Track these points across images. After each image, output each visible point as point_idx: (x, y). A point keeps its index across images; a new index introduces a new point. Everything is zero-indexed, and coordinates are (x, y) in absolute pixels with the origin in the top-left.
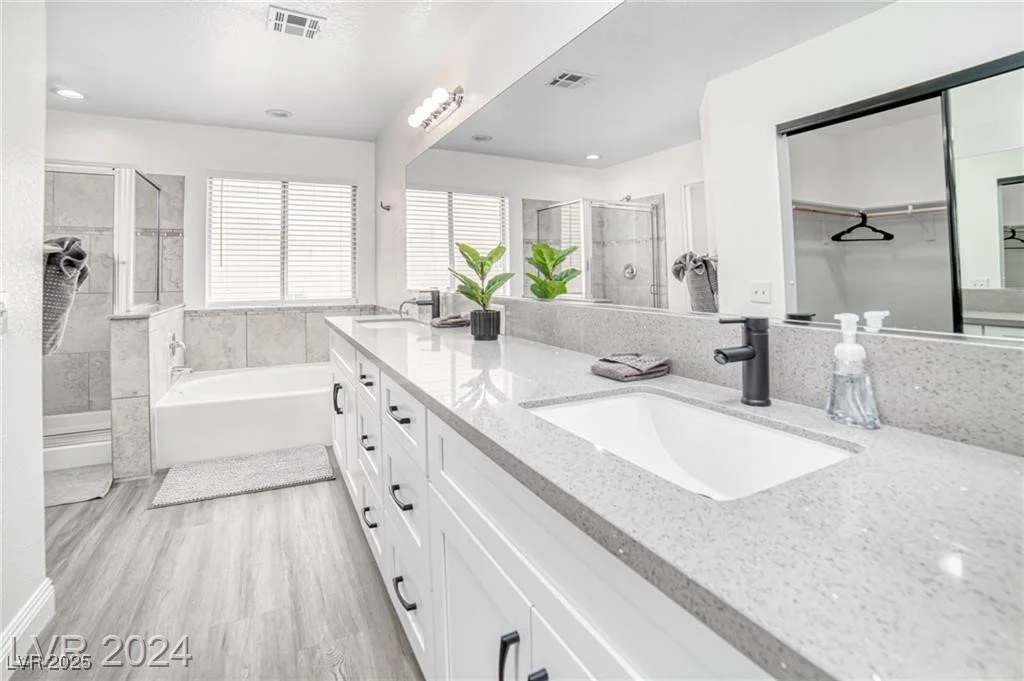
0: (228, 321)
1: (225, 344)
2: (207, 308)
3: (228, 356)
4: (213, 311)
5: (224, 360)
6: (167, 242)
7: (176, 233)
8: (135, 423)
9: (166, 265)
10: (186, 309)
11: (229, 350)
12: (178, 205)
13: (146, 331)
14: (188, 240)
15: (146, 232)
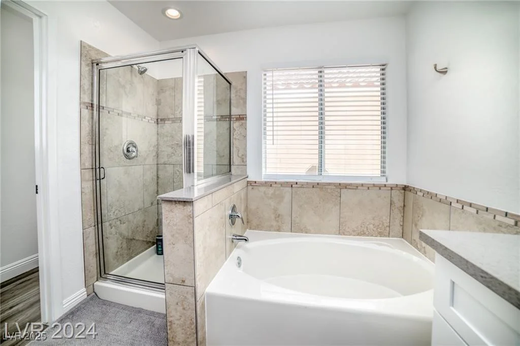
0: (277, 192)
1: (275, 210)
2: (263, 180)
3: (278, 221)
4: (266, 182)
5: (274, 223)
6: (235, 125)
7: (242, 118)
8: (185, 312)
9: (235, 143)
10: (248, 179)
11: (278, 216)
12: (242, 95)
13: (191, 217)
14: (250, 122)
15: (222, 118)
